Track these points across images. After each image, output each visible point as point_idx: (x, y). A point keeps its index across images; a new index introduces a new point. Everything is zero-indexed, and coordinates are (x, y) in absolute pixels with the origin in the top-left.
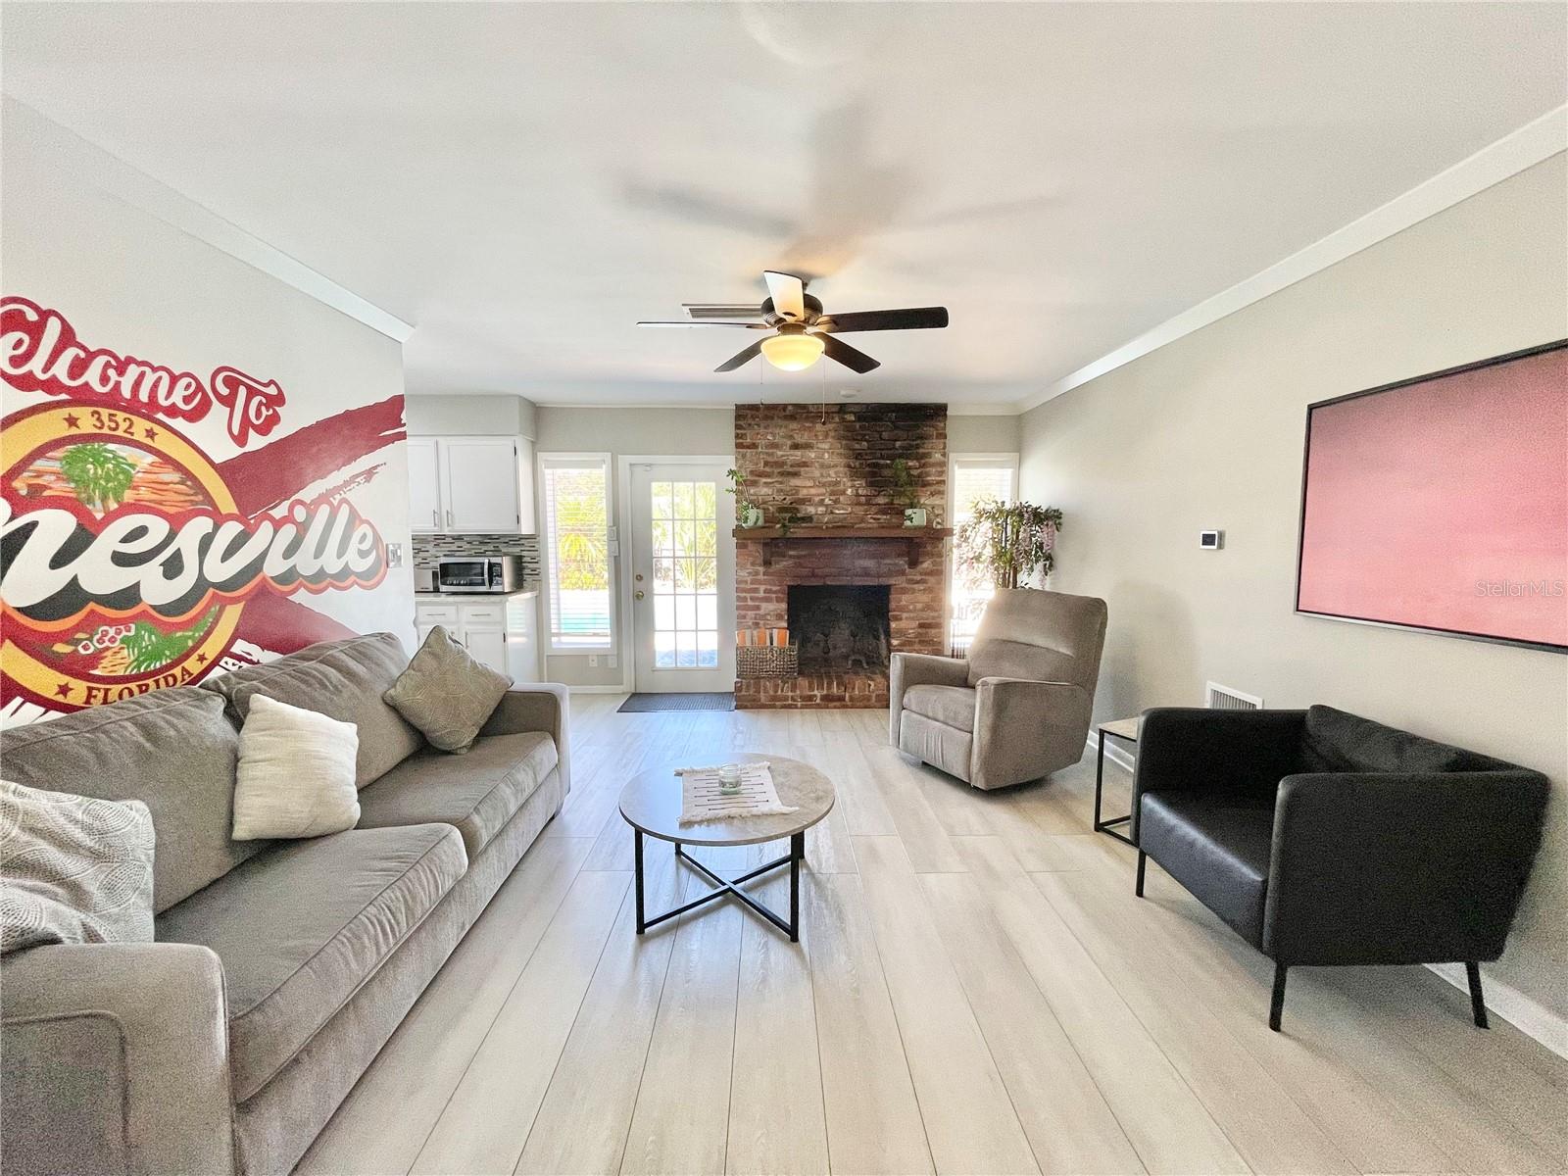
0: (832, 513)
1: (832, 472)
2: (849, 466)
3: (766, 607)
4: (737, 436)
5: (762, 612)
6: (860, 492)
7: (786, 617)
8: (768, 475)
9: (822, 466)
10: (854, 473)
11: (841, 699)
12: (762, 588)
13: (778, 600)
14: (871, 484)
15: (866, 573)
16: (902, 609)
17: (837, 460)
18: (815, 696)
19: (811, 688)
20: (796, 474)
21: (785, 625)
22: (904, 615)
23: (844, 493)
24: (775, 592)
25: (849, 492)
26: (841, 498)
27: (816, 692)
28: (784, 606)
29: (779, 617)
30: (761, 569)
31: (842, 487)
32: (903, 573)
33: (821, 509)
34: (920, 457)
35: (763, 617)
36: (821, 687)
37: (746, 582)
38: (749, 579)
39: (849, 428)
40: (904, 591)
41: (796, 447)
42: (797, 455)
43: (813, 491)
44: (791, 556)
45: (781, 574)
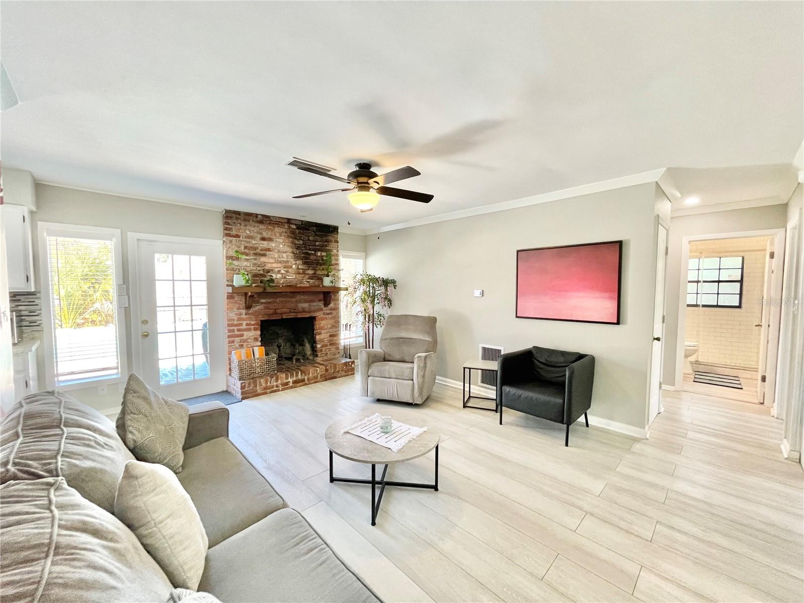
0: (285, 278)
1: (284, 255)
2: (293, 253)
3: (247, 334)
4: (226, 229)
5: (245, 337)
6: (300, 267)
7: (260, 339)
8: (247, 255)
9: (279, 251)
10: (296, 257)
11: (303, 380)
12: (244, 323)
13: (255, 329)
14: (305, 263)
15: (304, 311)
16: (322, 328)
17: (287, 249)
18: (289, 382)
19: (287, 378)
20: (264, 255)
21: (260, 344)
22: (323, 331)
23: (291, 267)
24: (253, 325)
25: (294, 266)
26: (290, 270)
27: (289, 380)
28: (259, 332)
29: (256, 339)
30: (244, 311)
31: (290, 264)
32: (321, 310)
33: (279, 276)
34: (326, 251)
35: (245, 341)
36: (292, 375)
37: (234, 320)
38: (236, 318)
39: (293, 232)
40: (323, 319)
41: (263, 239)
42: (265, 244)
43: (274, 265)
44: (262, 303)
45: (256, 314)
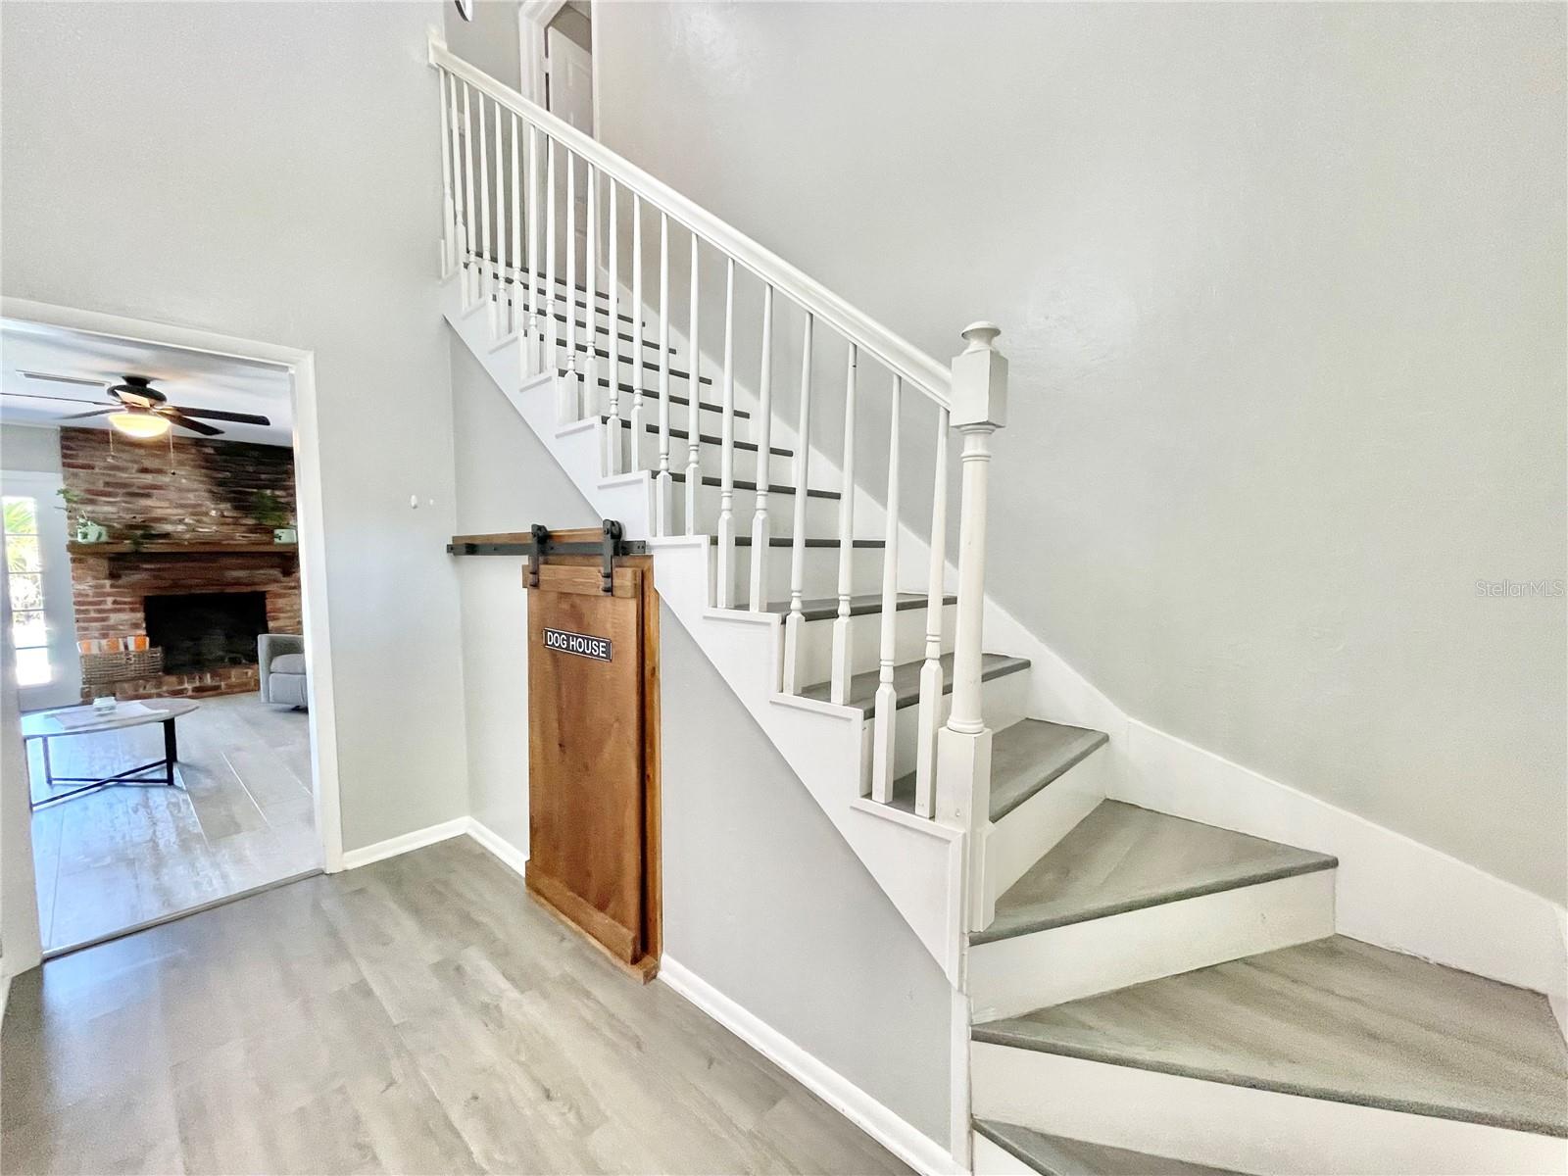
0: (194, 530)
1: (191, 495)
2: (210, 491)
3: (114, 618)
4: (64, 456)
5: (112, 622)
6: (226, 514)
7: (144, 625)
8: (109, 495)
9: (180, 490)
10: (217, 498)
11: (217, 688)
12: (110, 600)
13: (133, 610)
14: (236, 508)
15: (237, 583)
16: (280, 610)
17: (196, 485)
18: (186, 689)
19: (181, 683)
20: (148, 496)
21: (144, 632)
22: (282, 615)
23: (206, 514)
24: (130, 603)
25: (213, 513)
26: (205, 519)
27: (186, 686)
28: (140, 615)
29: (136, 626)
30: (108, 583)
31: (204, 509)
32: (276, 581)
33: (180, 528)
34: (285, 488)
35: (113, 628)
36: (191, 679)
37: (87, 595)
38: (90, 592)
39: (207, 458)
40: (279, 596)
41: (145, 471)
42: (148, 479)
43: (169, 511)
44: (146, 570)
45: (132, 586)
